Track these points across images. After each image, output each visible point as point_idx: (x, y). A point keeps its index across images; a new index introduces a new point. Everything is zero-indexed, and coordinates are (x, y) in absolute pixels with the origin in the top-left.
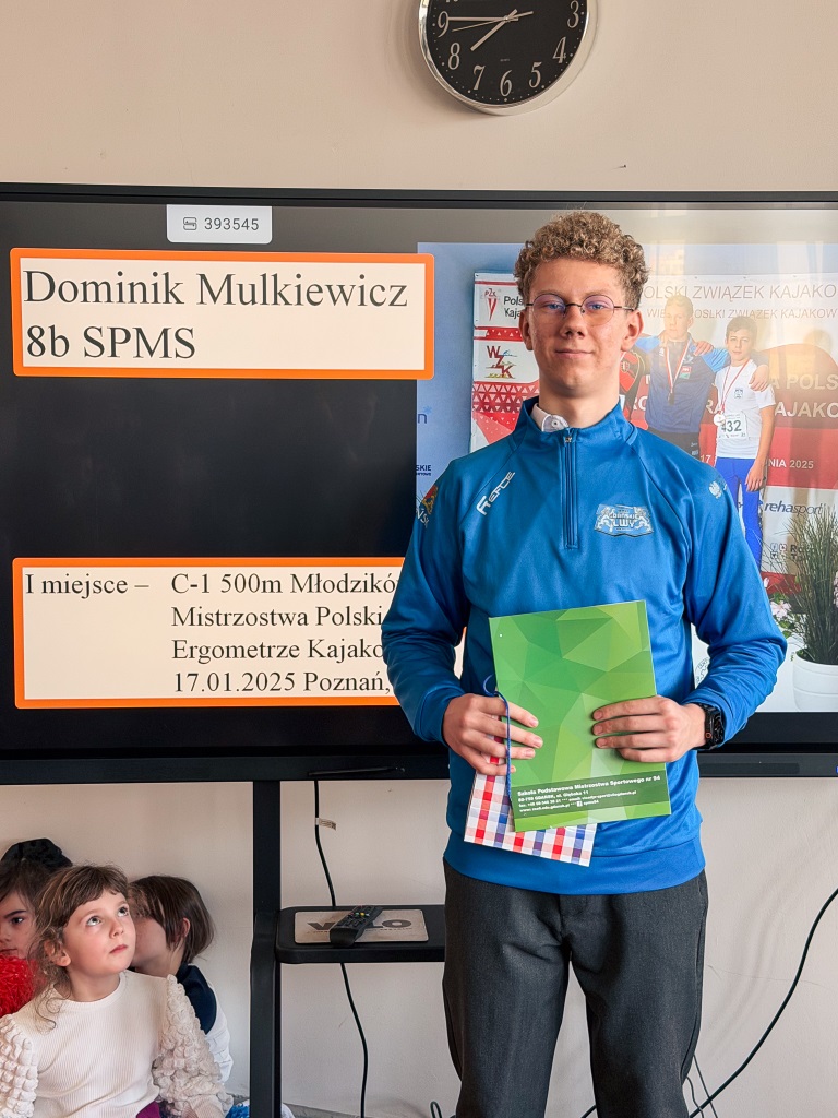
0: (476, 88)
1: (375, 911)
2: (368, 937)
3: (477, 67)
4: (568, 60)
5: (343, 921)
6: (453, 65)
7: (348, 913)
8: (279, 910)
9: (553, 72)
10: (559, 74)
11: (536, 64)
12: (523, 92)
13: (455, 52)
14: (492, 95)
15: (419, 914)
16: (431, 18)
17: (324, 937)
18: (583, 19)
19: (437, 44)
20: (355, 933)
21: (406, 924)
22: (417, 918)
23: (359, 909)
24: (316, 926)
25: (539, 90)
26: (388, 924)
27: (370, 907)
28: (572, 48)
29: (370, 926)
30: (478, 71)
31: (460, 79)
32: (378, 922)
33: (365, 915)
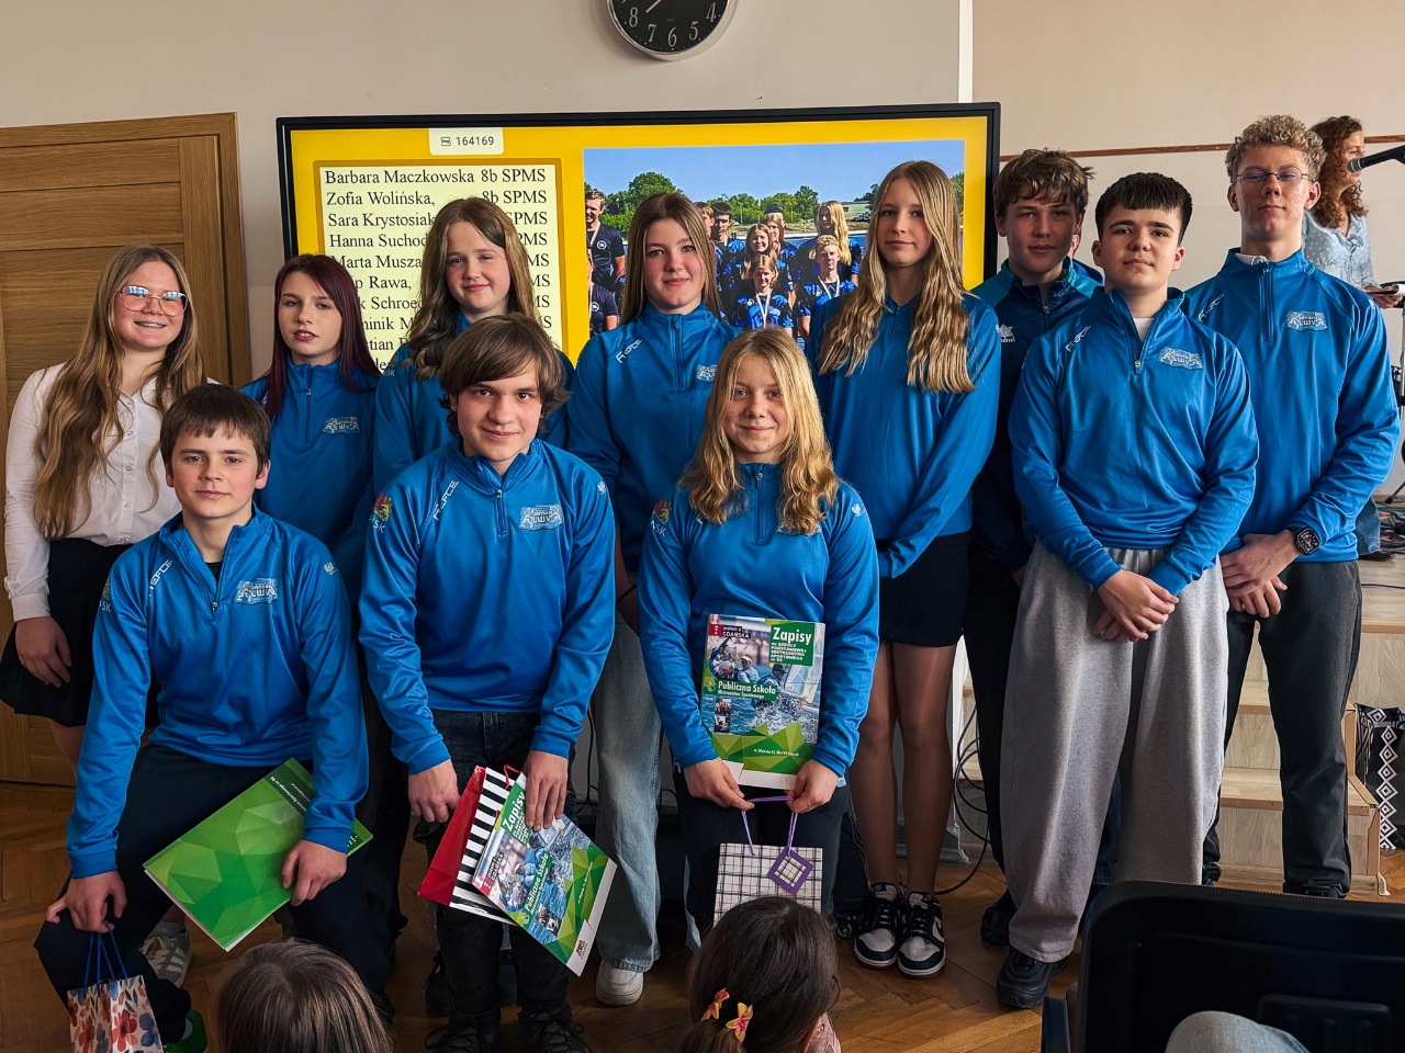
0: (651, 40)
3: (651, 25)
6: (633, 22)
9: (707, 29)
10: (712, 30)
11: (694, 23)
12: (685, 44)
13: (634, 13)
14: (662, 46)
19: (621, 8)
25: (697, 42)
28: (719, 12)
30: (652, 28)
31: (639, 34)
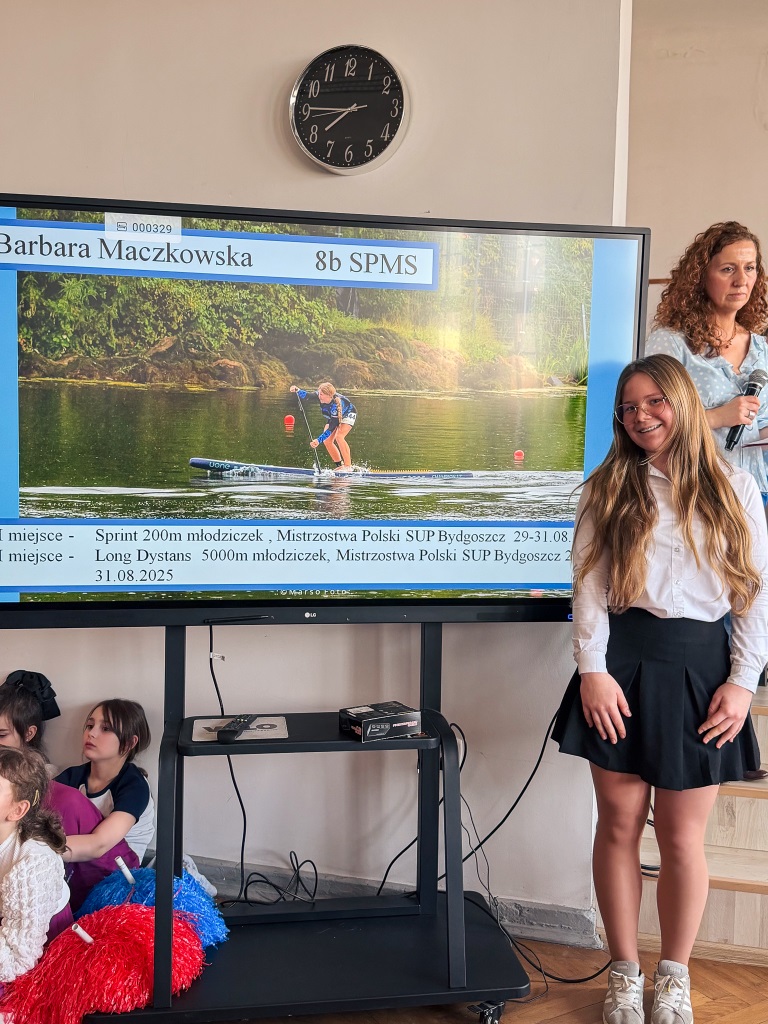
0: (328, 156)
1: (252, 718)
2: (245, 736)
3: (329, 142)
4: (391, 138)
5: (228, 725)
6: (313, 140)
7: (230, 720)
8: (183, 719)
9: (380, 147)
10: (385, 148)
11: (369, 141)
12: (360, 160)
13: (314, 131)
14: (339, 161)
15: (283, 720)
16: (298, 107)
17: (214, 736)
18: (401, 111)
19: (302, 125)
20: (236, 733)
21: (273, 726)
22: (281, 723)
23: (240, 717)
24: (209, 729)
25: (371, 158)
26: (261, 727)
27: (248, 715)
28: (393, 131)
29: (247, 728)
30: (330, 145)
31: (318, 150)
32: (253, 725)
33: (245, 721)
